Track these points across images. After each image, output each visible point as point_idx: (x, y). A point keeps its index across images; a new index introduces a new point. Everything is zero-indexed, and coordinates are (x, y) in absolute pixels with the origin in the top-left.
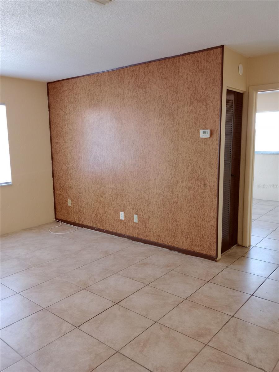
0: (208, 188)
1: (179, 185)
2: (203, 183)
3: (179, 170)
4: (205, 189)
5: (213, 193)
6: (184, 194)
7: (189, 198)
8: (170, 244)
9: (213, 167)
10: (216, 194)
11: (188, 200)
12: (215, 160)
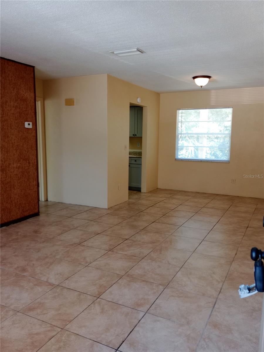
0: (31, 164)
1: (11, 167)
2: (28, 162)
3: (10, 154)
4: (29, 166)
5: (34, 168)
6: (15, 173)
7: (19, 175)
8: (6, 221)
9: (33, 149)
10: (36, 168)
11: (18, 177)
12: (34, 144)
